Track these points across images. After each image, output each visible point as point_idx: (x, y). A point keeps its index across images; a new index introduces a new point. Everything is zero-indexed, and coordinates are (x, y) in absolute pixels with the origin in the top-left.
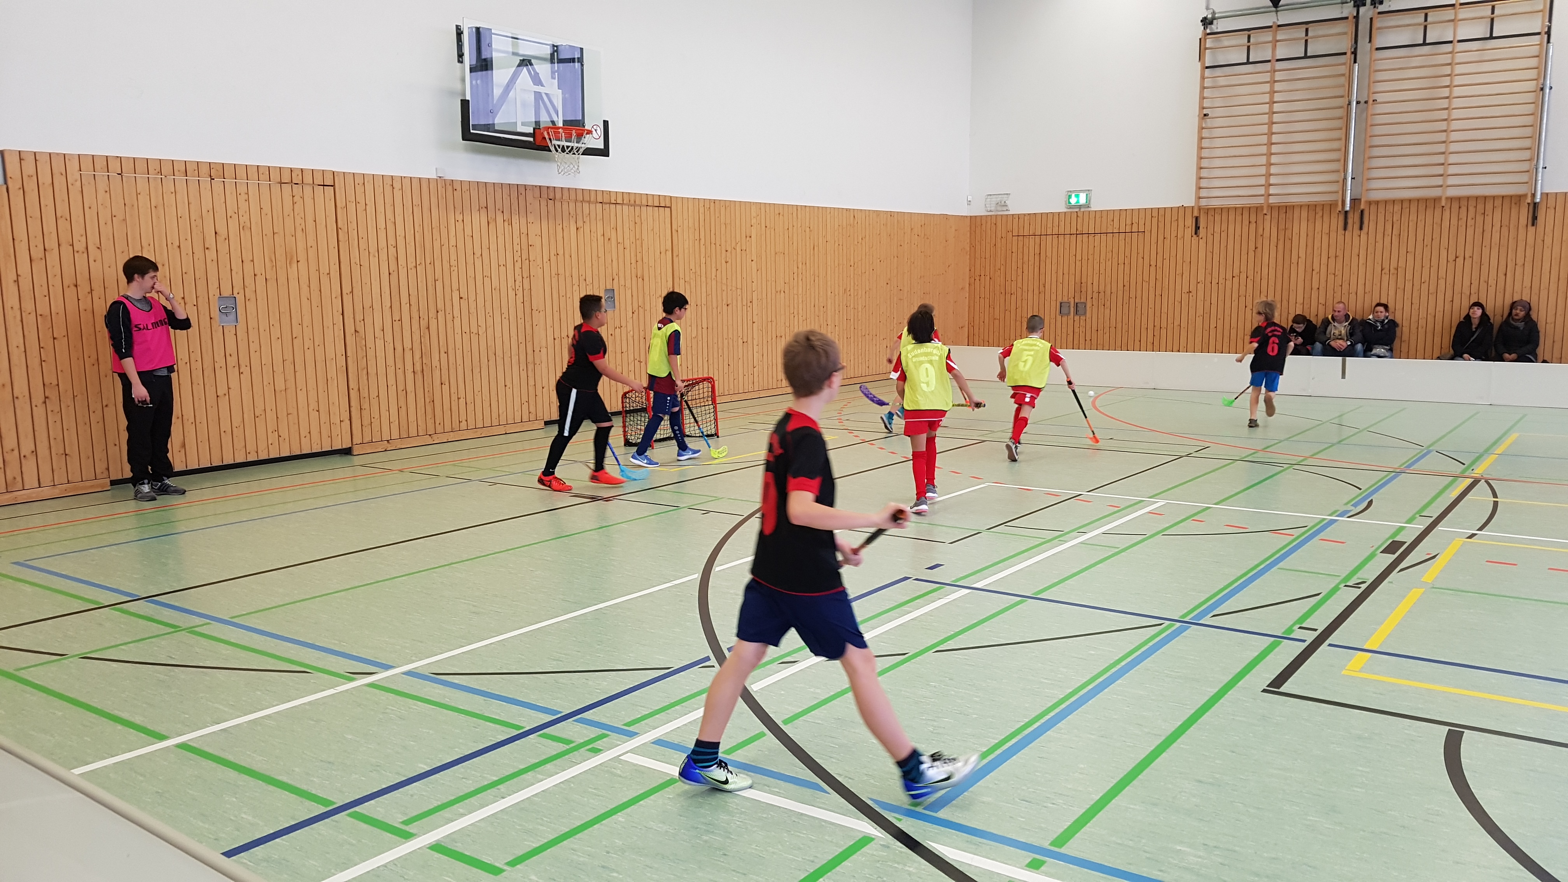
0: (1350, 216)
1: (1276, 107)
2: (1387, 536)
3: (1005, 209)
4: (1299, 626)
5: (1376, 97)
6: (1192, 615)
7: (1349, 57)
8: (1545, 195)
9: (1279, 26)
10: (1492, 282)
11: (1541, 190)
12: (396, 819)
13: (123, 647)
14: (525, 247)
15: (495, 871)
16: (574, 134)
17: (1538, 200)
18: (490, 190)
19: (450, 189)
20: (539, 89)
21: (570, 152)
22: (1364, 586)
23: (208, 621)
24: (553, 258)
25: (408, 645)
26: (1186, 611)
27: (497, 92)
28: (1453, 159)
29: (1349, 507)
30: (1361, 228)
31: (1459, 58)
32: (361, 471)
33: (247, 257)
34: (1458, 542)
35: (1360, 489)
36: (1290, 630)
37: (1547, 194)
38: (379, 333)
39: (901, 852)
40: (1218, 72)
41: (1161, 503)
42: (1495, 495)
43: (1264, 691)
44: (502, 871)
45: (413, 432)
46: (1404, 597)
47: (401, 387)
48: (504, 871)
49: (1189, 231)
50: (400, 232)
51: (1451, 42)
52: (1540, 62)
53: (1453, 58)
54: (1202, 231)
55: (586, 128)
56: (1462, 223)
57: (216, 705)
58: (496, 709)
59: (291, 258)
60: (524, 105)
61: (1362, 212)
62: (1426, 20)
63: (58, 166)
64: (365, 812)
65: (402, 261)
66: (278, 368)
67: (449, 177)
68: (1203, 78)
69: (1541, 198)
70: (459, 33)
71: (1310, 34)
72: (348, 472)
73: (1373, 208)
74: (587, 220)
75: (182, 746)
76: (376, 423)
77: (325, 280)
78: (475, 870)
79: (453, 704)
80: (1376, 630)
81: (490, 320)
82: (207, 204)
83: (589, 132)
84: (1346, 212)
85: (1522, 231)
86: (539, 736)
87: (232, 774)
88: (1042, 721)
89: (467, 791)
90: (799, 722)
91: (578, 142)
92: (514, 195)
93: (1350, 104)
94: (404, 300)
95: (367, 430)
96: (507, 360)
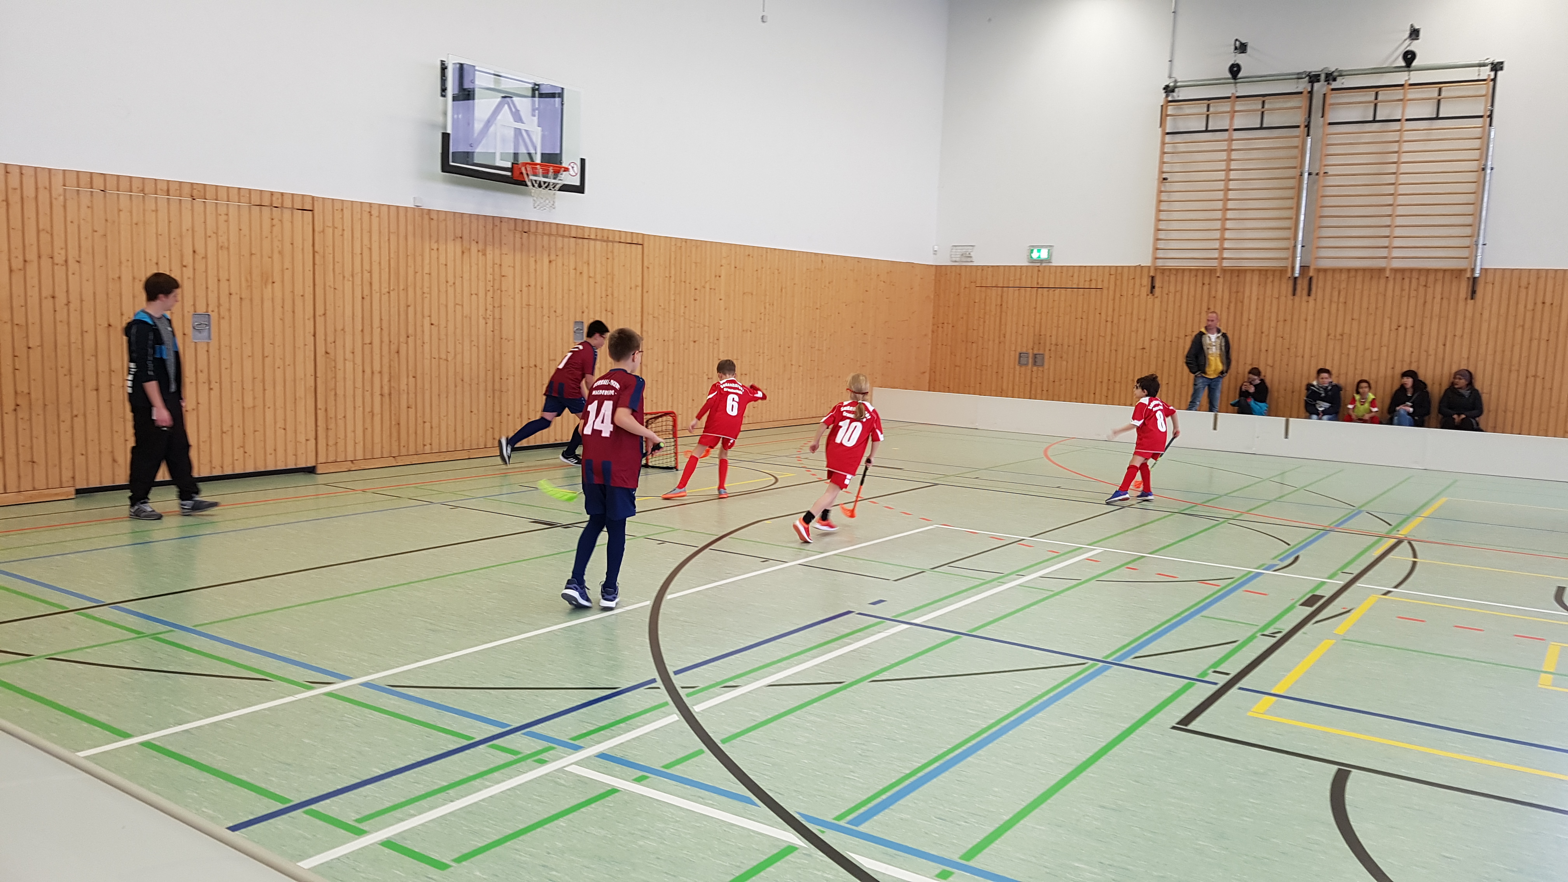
0: (1299, 282)
1: (1233, 175)
2: (1308, 590)
3: (969, 259)
4: (1213, 670)
5: (1327, 169)
6: (1114, 657)
7: (1302, 130)
8: (1484, 271)
9: (1238, 97)
10: (1432, 352)
11: (1481, 265)
12: (350, 817)
13: (87, 650)
14: (497, 277)
15: (442, 866)
16: (551, 170)
17: (1477, 275)
18: (466, 220)
19: (426, 217)
20: (519, 125)
21: (546, 187)
22: (1279, 636)
23: (172, 629)
24: (525, 289)
25: (366, 658)
26: (1109, 652)
27: (478, 126)
28: (1398, 232)
29: (1276, 562)
30: (1309, 295)
31: (1407, 136)
32: (324, 489)
33: (224, 276)
34: (1373, 599)
35: (1289, 544)
36: (1205, 673)
37: (1486, 270)
38: (349, 355)
39: (822, 861)
40: (1178, 138)
41: (1099, 550)
42: (1415, 556)
43: (1174, 728)
44: (449, 866)
45: (377, 454)
46: (1315, 647)
47: (368, 409)
48: (450, 866)
49: (1146, 290)
50: (375, 257)
51: (1399, 120)
52: (1482, 143)
53: (1401, 136)
54: (1157, 290)
55: (564, 165)
56: (1405, 293)
57: (179, 708)
58: (448, 720)
59: (267, 279)
60: (504, 140)
61: (1311, 278)
62: (1376, 99)
63: (43, 181)
64: (320, 810)
65: (376, 286)
66: (248, 386)
67: (426, 206)
68: (1163, 143)
69: (1480, 273)
70: (444, 68)
71: (1266, 106)
72: (311, 490)
73: (1321, 275)
74: (560, 253)
75: (146, 744)
76: (341, 443)
77: (299, 302)
78: (423, 865)
79: (407, 715)
80: (1284, 676)
81: (459, 347)
82: (187, 223)
83: (566, 170)
84: (1296, 278)
85: (1461, 304)
86: (489, 746)
87: (194, 772)
88: (964, 748)
89: (417, 794)
90: (735, 742)
91: (555, 178)
92: (490, 226)
93: (1301, 175)
94: (376, 323)
95: (332, 449)
96: (474, 386)
